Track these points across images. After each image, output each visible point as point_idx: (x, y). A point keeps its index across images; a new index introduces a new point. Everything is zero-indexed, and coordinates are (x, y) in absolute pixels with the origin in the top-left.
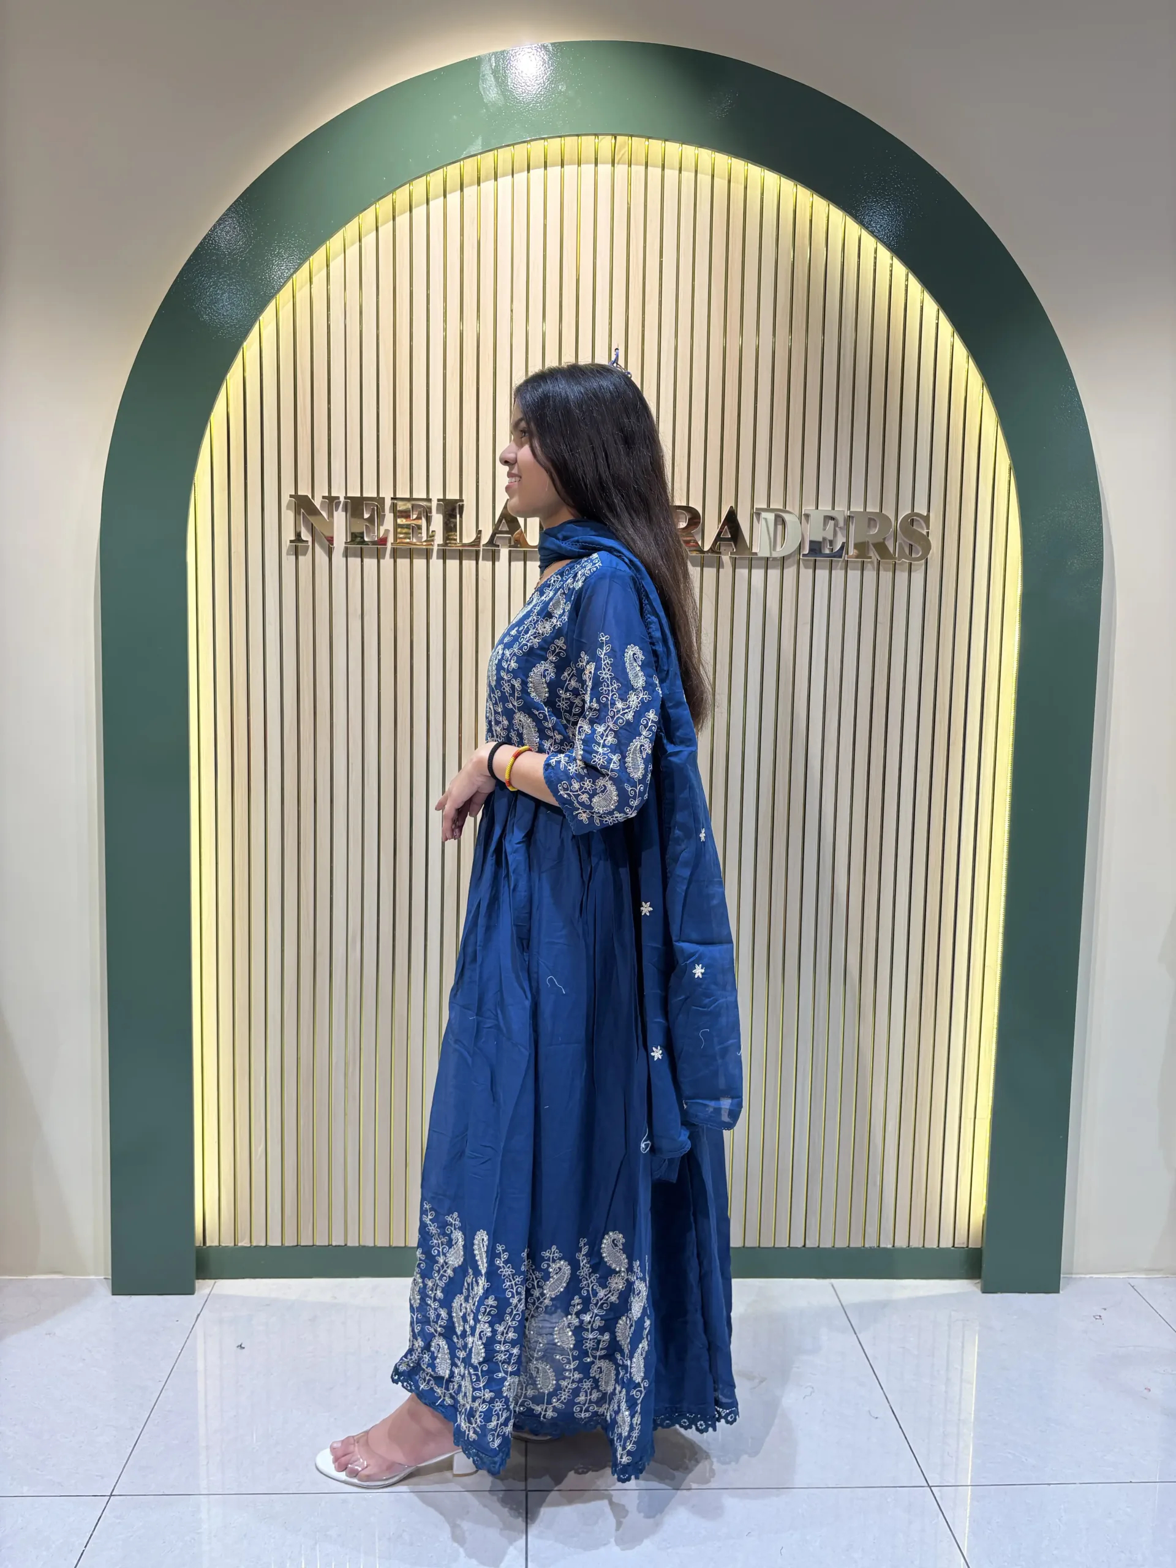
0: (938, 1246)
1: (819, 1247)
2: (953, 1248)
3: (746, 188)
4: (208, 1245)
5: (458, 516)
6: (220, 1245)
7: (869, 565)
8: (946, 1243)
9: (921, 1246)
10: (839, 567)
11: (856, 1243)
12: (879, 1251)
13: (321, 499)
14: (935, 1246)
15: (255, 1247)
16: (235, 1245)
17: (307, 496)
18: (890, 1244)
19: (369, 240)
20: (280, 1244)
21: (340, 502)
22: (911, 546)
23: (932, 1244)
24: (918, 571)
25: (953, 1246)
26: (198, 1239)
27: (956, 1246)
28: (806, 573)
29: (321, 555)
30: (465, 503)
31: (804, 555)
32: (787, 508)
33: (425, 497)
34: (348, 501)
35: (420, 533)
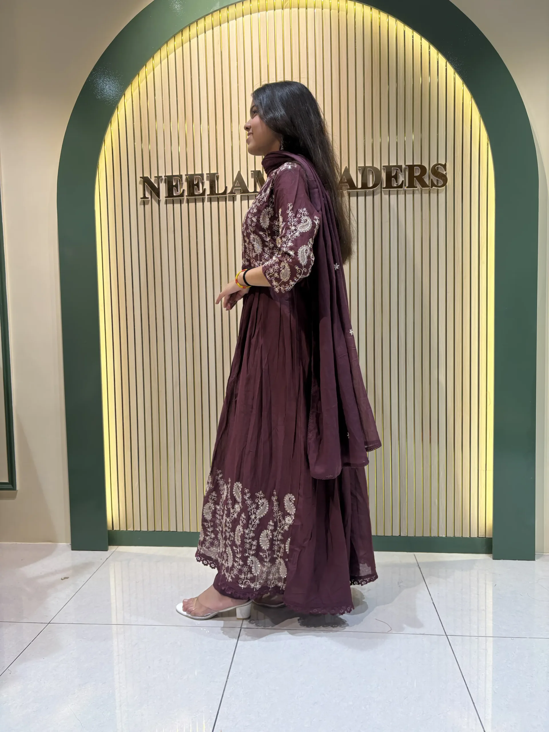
0: (470, 537)
1: (407, 536)
2: (478, 538)
4: (114, 530)
5: (216, 181)
6: (120, 530)
7: (417, 191)
8: (474, 535)
9: (461, 536)
10: (401, 193)
11: (427, 534)
12: (438, 539)
13: (154, 178)
14: (468, 536)
15: (136, 531)
16: (127, 530)
17: (148, 177)
18: (444, 535)
20: (147, 530)
21: (162, 179)
22: (438, 181)
23: (466, 535)
24: (442, 193)
26: (110, 527)
27: (479, 536)
28: (386, 197)
29: (155, 204)
30: (219, 174)
31: (384, 188)
32: (374, 166)
33: (201, 173)
34: (167, 178)
35: (199, 190)
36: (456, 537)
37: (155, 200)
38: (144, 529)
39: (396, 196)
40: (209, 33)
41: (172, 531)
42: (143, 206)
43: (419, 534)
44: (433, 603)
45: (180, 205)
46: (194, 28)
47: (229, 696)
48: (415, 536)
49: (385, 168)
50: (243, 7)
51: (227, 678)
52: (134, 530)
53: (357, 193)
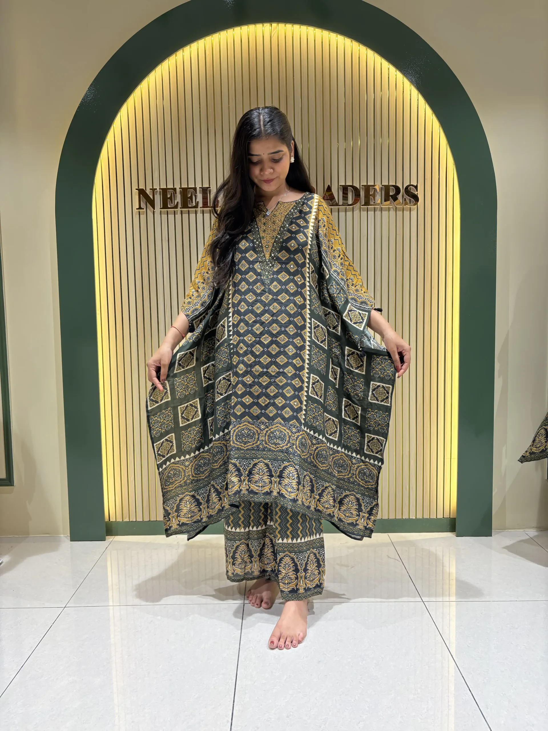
1: (382, 518)
3: (330, 45)
4: (111, 521)
5: (208, 194)
6: (116, 521)
7: (392, 209)
8: (440, 516)
9: (429, 517)
10: (378, 209)
11: (399, 517)
12: (409, 520)
13: (149, 190)
14: (435, 517)
15: (131, 521)
16: (122, 521)
17: (143, 189)
18: (414, 517)
20: (142, 520)
21: (157, 191)
22: (410, 199)
23: (433, 516)
24: (414, 211)
25: (443, 518)
26: (107, 519)
28: (364, 214)
29: (150, 214)
30: (211, 189)
31: (362, 205)
32: (354, 185)
33: (194, 187)
34: (161, 190)
35: (192, 203)
36: (425, 518)
37: (150, 210)
38: (140, 519)
39: (373, 212)
42: (138, 216)
43: (392, 517)
45: (174, 215)
46: (187, 49)
47: (244, 660)
49: (363, 187)
50: (234, 32)
51: (240, 645)
52: (129, 521)
53: (339, 209)
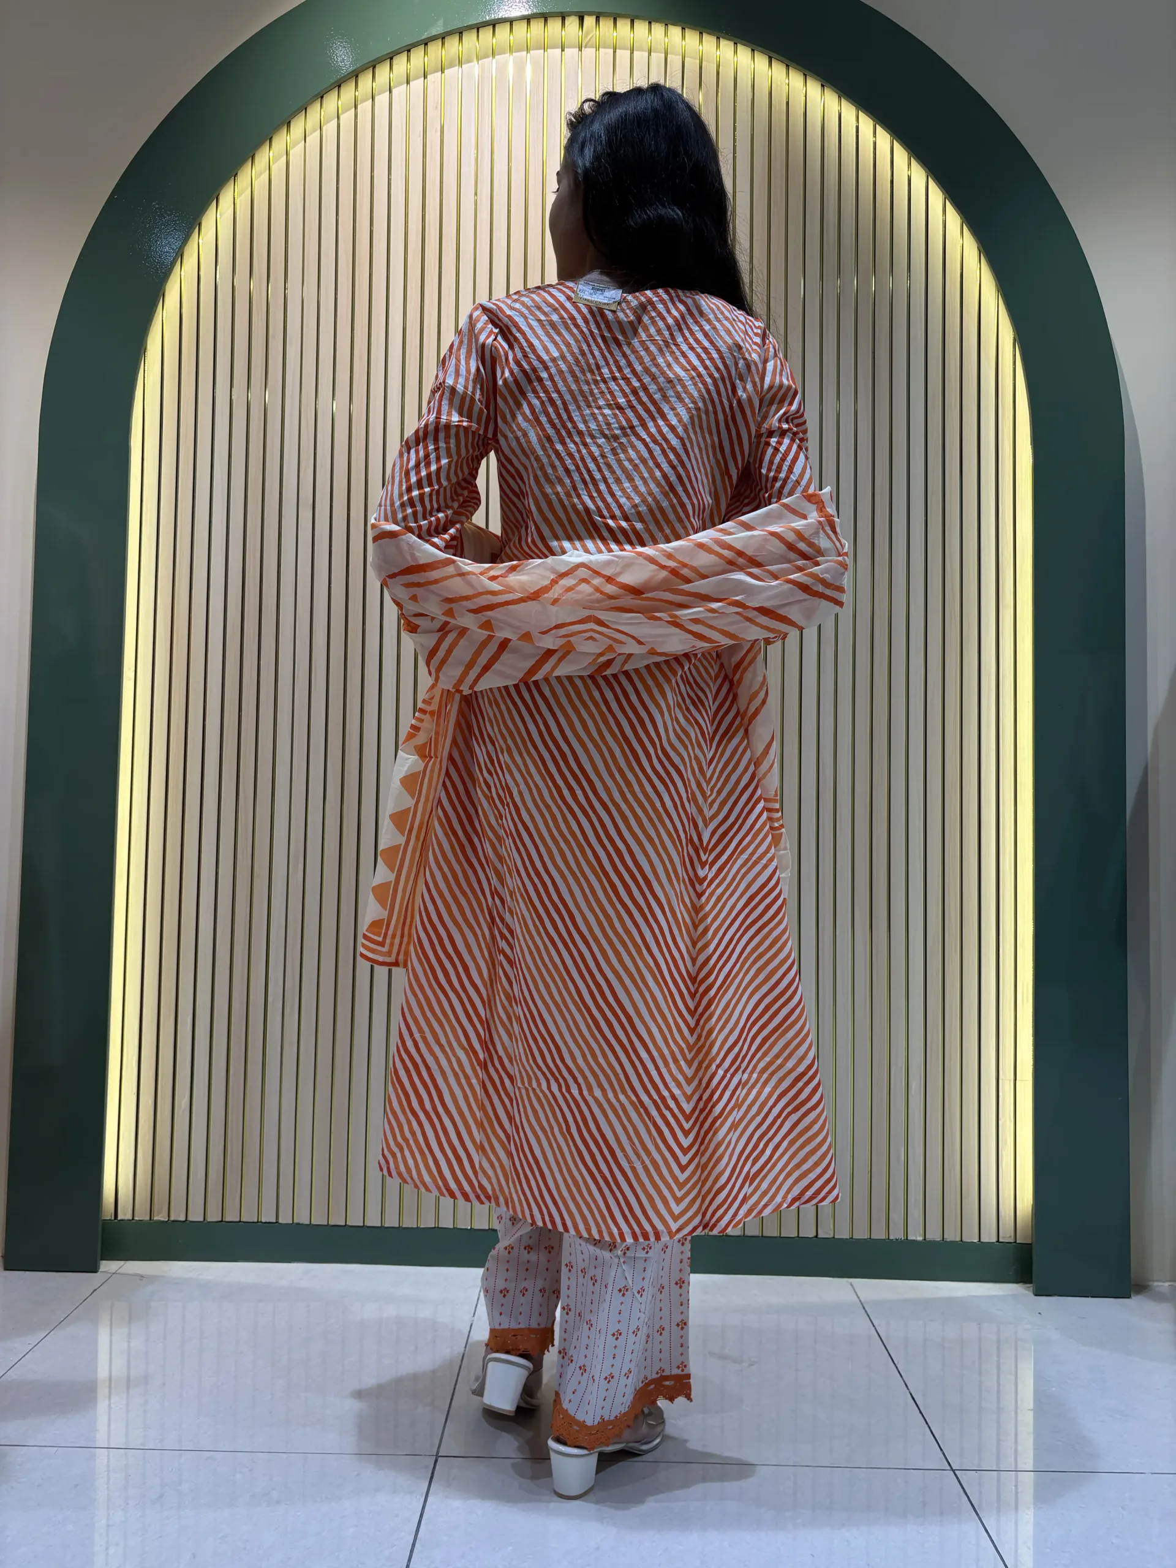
0: (980, 1241)
1: (834, 1237)
2: (998, 1243)
4: (119, 1218)
6: (133, 1219)
8: (989, 1236)
9: (958, 1239)
11: (879, 1234)
12: (907, 1243)
14: (976, 1241)
15: (174, 1221)
16: (150, 1219)
18: (920, 1236)
19: (330, 128)
20: (202, 1219)
23: (971, 1237)
25: (998, 1241)
26: (108, 1211)
27: (1001, 1240)
36: (948, 1240)
38: (196, 1216)
40: (417, 84)
41: (266, 1223)
43: (861, 1234)
44: (911, 1394)
46: (383, 72)
48: (852, 1238)
52: (169, 1220)
